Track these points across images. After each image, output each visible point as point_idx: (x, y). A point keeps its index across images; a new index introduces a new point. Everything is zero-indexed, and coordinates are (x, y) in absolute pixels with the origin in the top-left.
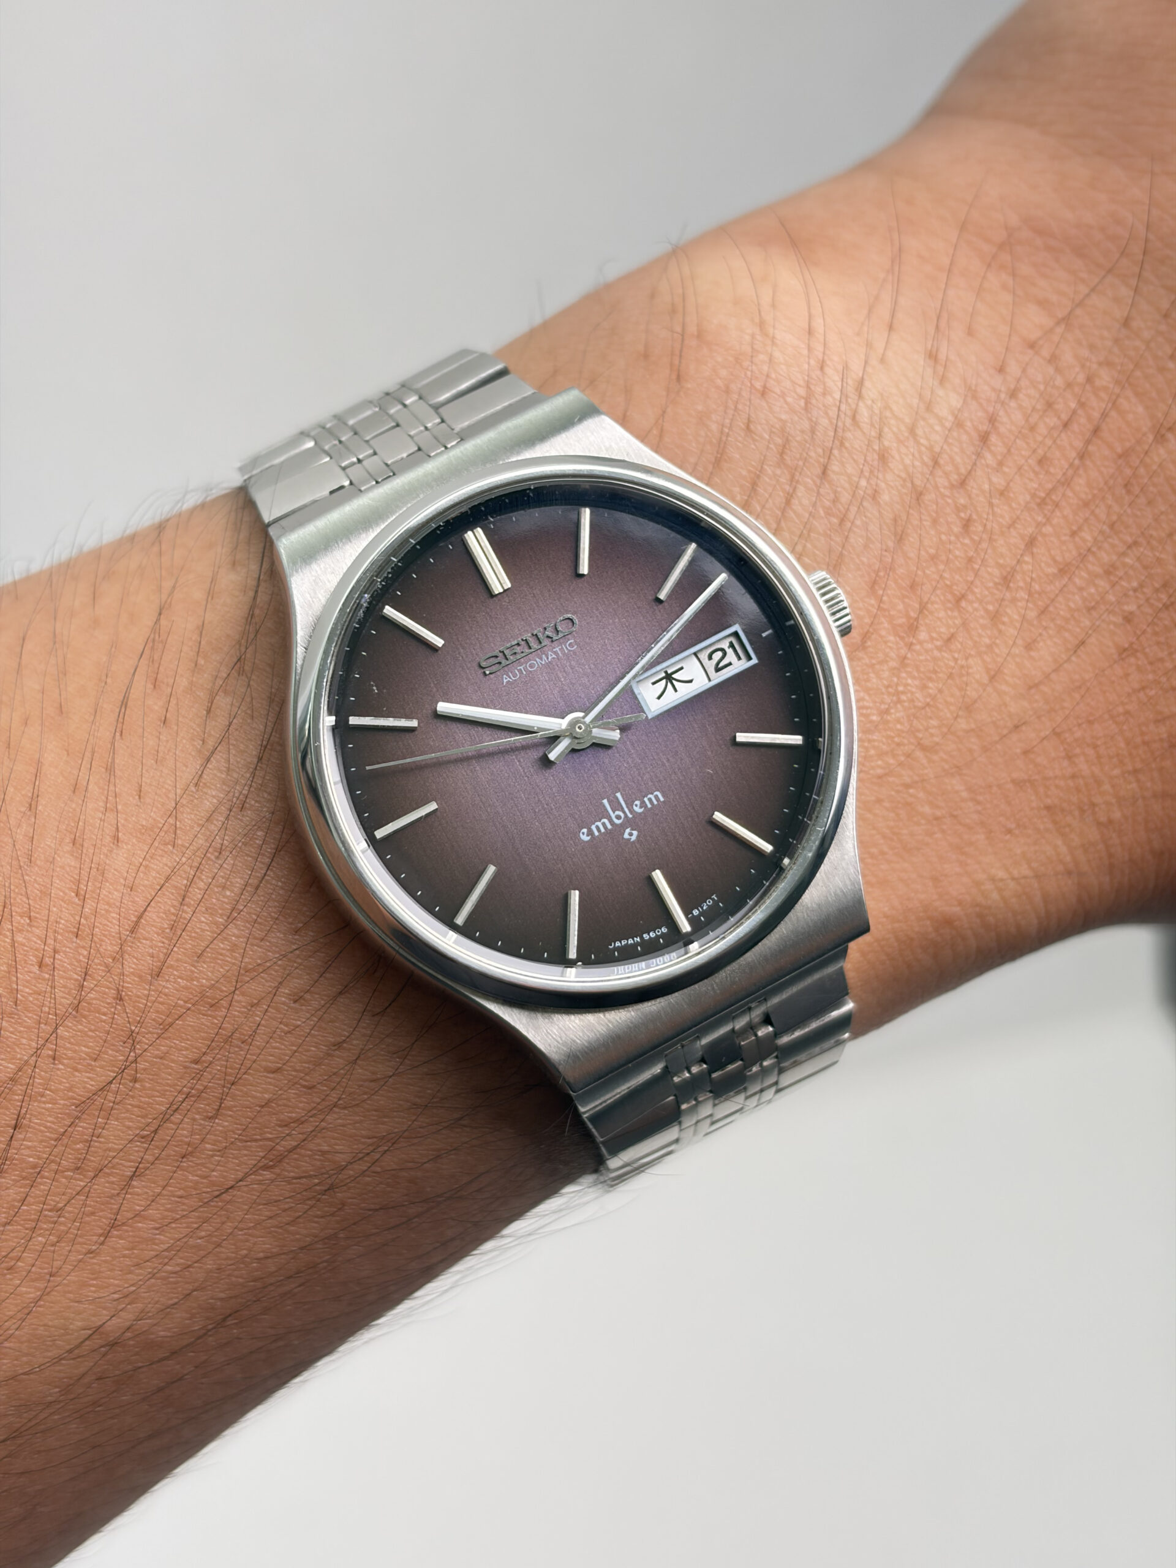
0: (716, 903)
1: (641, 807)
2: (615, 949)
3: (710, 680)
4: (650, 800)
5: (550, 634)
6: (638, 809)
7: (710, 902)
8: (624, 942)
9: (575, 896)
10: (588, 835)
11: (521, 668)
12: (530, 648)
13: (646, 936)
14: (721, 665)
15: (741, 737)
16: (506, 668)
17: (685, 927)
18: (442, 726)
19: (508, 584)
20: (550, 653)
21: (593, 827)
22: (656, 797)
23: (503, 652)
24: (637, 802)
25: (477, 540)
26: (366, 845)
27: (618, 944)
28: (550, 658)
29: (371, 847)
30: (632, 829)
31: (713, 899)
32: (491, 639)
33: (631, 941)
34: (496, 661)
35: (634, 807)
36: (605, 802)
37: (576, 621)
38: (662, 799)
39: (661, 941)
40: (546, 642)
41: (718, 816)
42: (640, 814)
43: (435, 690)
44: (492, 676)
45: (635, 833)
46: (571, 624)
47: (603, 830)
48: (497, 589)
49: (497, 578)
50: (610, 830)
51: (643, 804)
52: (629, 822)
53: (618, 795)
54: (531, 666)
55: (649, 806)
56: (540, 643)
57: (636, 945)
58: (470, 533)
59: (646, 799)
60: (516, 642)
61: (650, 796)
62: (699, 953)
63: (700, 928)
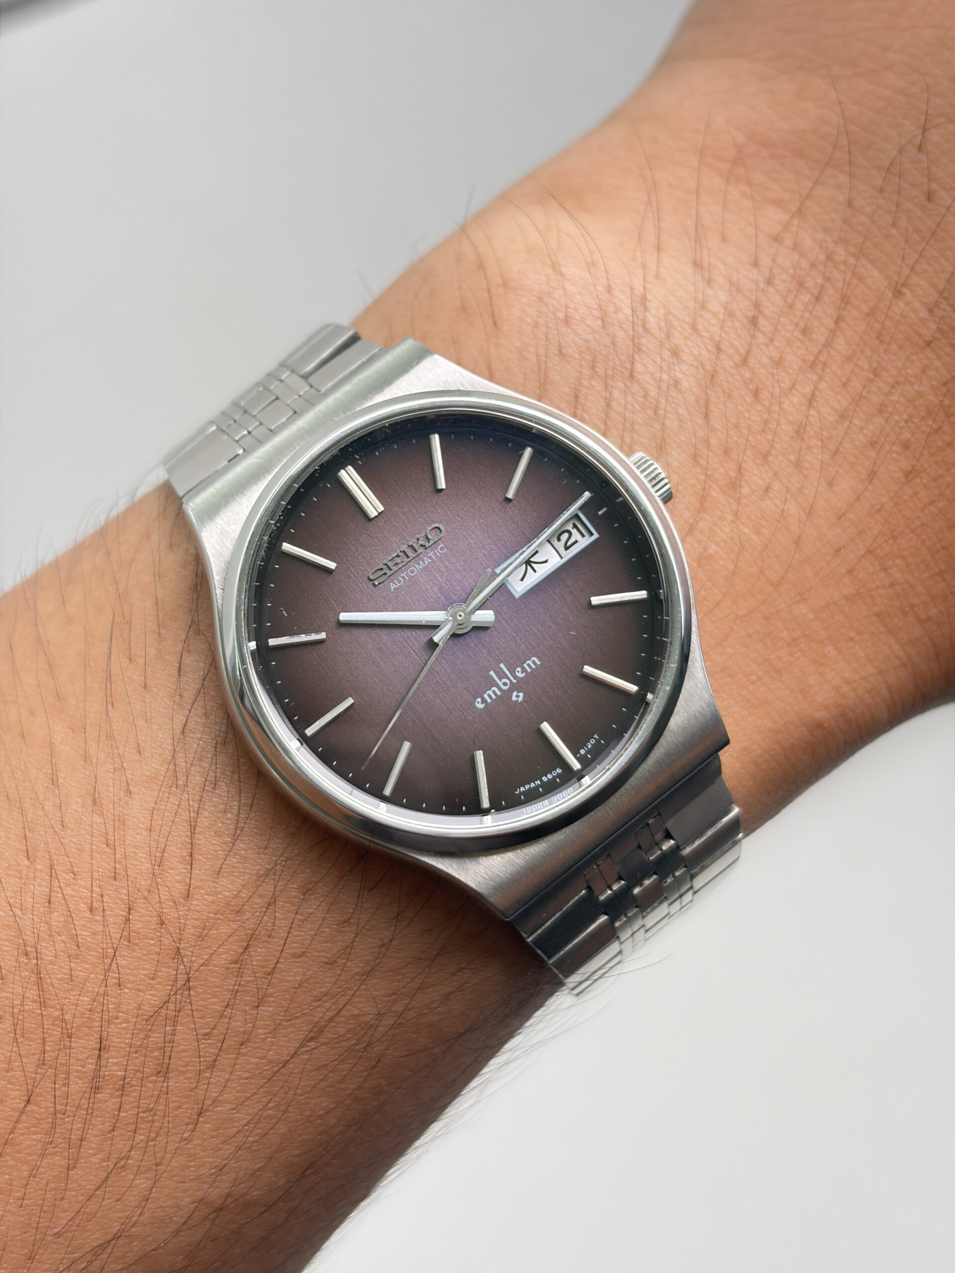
0: (598, 741)
1: (522, 673)
2: (521, 793)
3: (561, 558)
4: (529, 665)
5: (423, 543)
6: (520, 675)
7: (593, 741)
8: (527, 787)
9: (480, 756)
10: (482, 703)
11: (404, 574)
12: (408, 557)
13: (544, 779)
14: (569, 544)
15: (596, 600)
16: (391, 577)
17: (576, 765)
18: (346, 634)
19: (381, 508)
20: (425, 558)
21: (486, 696)
22: (534, 662)
23: (386, 564)
24: (519, 669)
25: (349, 476)
26: (299, 744)
27: (522, 789)
28: (426, 562)
29: (304, 744)
30: (518, 692)
31: (595, 739)
32: (374, 555)
33: (532, 785)
34: (382, 572)
35: (517, 673)
36: (492, 673)
37: (442, 528)
38: (538, 663)
39: (558, 780)
40: (420, 550)
41: (588, 669)
42: (522, 678)
43: (335, 605)
44: (381, 586)
45: (521, 695)
46: (438, 531)
47: (494, 697)
48: (373, 513)
49: (372, 504)
50: (500, 695)
51: (524, 670)
52: (514, 687)
53: (502, 665)
54: (412, 572)
55: (529, 670)
56: (416, 551)
57: (537, 787)
58: (342, 471)
59: (525, 665)
60: (395, 554)
61: (528, 662)
62: (590, 786)
63: (588, 764)
